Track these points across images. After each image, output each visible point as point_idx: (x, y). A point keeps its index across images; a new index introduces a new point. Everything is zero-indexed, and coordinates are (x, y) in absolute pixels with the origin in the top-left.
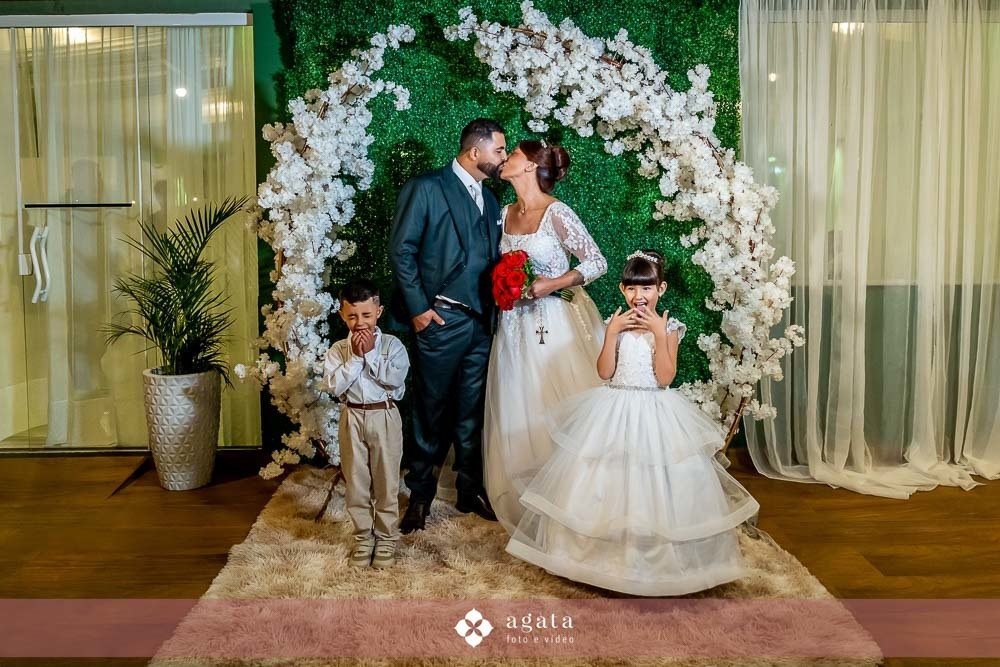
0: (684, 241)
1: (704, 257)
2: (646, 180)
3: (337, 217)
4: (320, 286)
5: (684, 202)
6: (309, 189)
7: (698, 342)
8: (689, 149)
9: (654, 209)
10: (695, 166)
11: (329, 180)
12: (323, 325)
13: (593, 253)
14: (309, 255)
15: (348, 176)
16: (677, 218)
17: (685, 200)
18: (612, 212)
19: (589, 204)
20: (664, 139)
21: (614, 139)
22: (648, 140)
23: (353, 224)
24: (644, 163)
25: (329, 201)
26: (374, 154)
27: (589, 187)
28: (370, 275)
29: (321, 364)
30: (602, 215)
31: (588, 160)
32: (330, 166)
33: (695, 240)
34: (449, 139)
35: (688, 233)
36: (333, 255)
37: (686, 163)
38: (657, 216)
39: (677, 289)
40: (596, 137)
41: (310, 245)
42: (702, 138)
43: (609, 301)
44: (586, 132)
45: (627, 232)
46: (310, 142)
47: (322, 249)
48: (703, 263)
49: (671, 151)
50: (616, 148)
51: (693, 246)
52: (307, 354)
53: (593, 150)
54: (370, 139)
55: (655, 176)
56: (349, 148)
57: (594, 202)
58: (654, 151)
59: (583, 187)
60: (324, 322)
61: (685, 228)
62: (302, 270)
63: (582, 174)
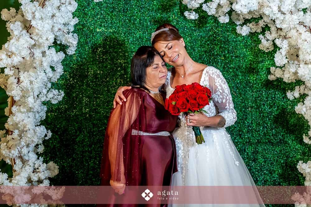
0: (290, 95)
2: (264, 53)
3: (50, 74)
4: (39, 119)
5: (291, 70)
6: (32, 55)
7: (298, 167)
8: (296, 34)
9: (269, 73)
10: (300, 46)
11: (46, 49)
13: (231, 108)
14: (30, 100)
15: (60, 45)
16: (286, 80)
17: (292, 68)
18: (240, 74)
20: (279, 26)
21: (244, 24)
22: (267, 25)
24: (264, 41)
25: (45, 64)
26: (78, 30)
27: (224, 56)
28: (73, 112)
29: (36, 175)
30: (233, 76)
31: (225, 38)
32: (47, 39)
33: (297, 95)
34: (130, 21)
35: (292, 89)
36: (48, 100)
37: (293, 43)
38: (271, 78)
39: (283, 128)
40: (232, 23)
41: (32, 94)
42: (305, 26)
43: (236, 135)
44: (224, 20)
45: (250, 87)
46: (33, 23)
47: (40, 96)
48: (303, 113)
49: (283, 34)
50: (244, 31)
51: (295, 98)
52: (27, 167)
53: (228, 31)
54: (76, 21)
55: (271, 50)
56: (62, 27)
57: (227, 67)
58: (271, 33)
59: (220, 56)
60: (40, 144)
61: (291, 86)
62: (25, 110)
63: (220, 47)
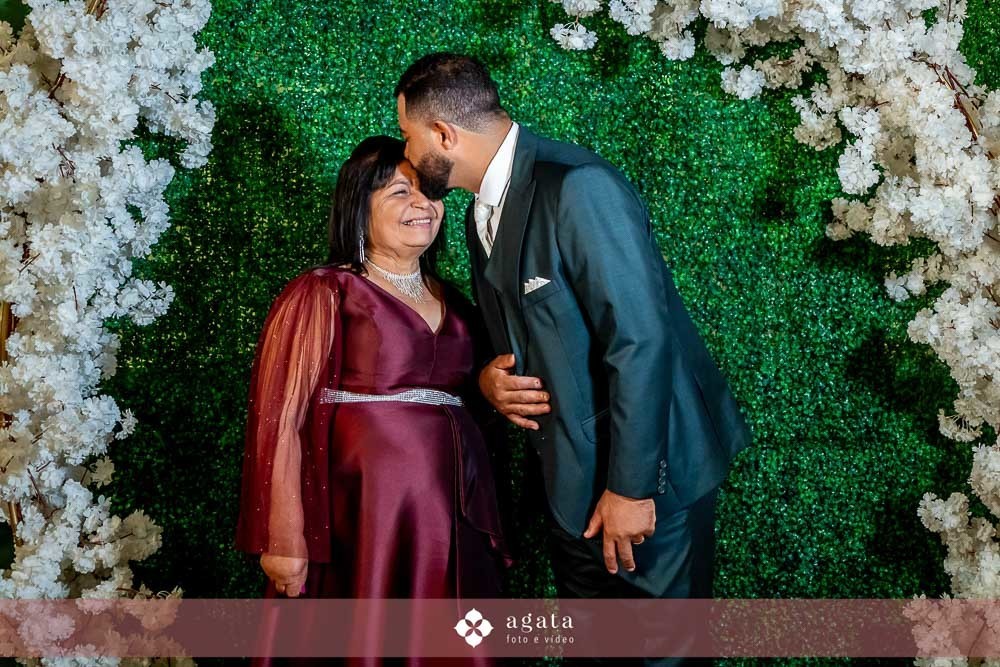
0: (895, 288)
1: (934, 329)
2: (811, 153)
3: (129, 230)
4: (96, 377)
5: (892, 205)
6: (68, 170)
7: (920, 512)
8: (904, 91)
9: (829, 216)
10: (917, 130)
11: (113, 151)
12: (99, 463)
14: (66, 315)
15: (160, 137)
16: (878, 238)
17: (894, 201)
18: (736, 222)
19: (686, 203)
20: (850, 69)
21: (743, 62)
22: (819, 64)
23: (169, 240)
24: (808, 117)
25: (110, 198)
26: (216, 90)
27: (687, 166)
28: (206, 353)
29: (90, 553)
30: (715, 229)
31: (686, 107)
32: (115, 120)
33: (916, 285)
34: (382, 57)
35: (903, 269)
36: (121, 312)
37: (897, 120)
38: (835, 232)
39: (876, 391)
40: (703, 59)
41: (69, 293)
42: (934, 67)
44: (680, 49)
45: (769, 264)
46: (69, 68)
47: (97, 300)
48: (931, 341)
50: (746, 84)
51: (913, 297)
52: (61, 530)
53: (696, 86)
55: (832, 143)
56: (162, 80)
57: (696, 200)
58: (829, 91)
59: (674, 165)
60: (101, 457)
62: (50, 347)
63: (674, 138)
